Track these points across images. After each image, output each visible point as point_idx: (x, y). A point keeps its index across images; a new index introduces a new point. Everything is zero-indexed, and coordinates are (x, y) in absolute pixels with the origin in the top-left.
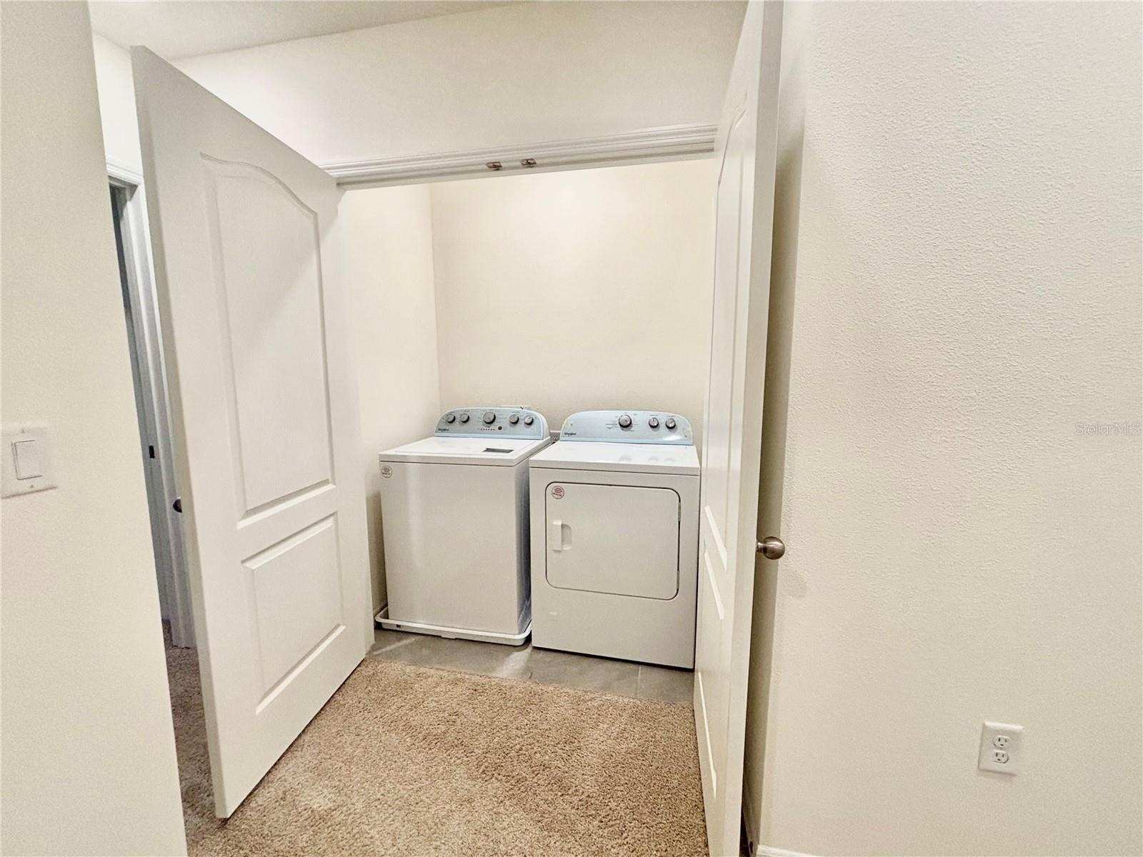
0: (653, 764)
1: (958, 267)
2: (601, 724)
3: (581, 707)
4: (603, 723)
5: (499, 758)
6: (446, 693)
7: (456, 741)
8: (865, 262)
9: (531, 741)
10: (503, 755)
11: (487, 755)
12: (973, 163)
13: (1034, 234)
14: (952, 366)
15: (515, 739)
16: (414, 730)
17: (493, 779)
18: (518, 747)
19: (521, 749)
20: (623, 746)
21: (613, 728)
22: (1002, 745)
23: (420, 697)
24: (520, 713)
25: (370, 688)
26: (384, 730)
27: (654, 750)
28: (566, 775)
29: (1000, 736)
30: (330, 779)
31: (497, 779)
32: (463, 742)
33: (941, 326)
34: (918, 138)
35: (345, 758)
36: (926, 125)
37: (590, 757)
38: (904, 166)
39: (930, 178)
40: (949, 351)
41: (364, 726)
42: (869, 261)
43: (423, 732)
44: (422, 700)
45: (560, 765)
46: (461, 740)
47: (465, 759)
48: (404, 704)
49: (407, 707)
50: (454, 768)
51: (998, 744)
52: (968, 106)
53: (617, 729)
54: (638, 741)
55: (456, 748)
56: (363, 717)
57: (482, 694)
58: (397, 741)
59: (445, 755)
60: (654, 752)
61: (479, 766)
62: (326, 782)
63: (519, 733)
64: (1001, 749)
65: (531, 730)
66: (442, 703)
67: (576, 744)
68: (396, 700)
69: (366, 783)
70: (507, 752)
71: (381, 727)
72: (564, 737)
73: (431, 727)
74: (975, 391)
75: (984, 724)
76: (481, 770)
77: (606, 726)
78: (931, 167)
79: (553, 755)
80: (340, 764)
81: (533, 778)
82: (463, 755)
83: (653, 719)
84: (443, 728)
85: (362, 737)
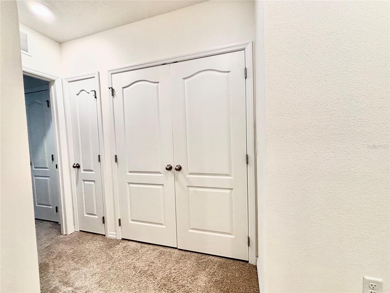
0: (225, 287)
1: (331, 81)
2: (207, 269)
3: (200, 261)
4: (208, 268)
5: (166, 282)
6: (150, 254)
7: (151, 274)
8: (292, 82)
9: (178, 275)
10: (167, 280)
11: (162, 280)
12: (333, 40)
13: (362, 65)
14: (332, 121)
15: (173, 274)
16: (136, 268)
17: (163, 290)
18: (174, 277)
19: (175, 278)
20: (214, 279)
21: (211, 271)
22: (373, 288)
23: (141, 255)
24: (176, 263)
25: (123, 252)
26: (125, 268)
27: (227, 281)
28: (191, 290)
29: (371, 284)
30: (103, 287)
31: (164, 290)
32: (153, 274)
33: (326, 105)
34: (309, 33)
35: (110, 279)
36: (312, 28)
37: (201, 283)
38: (304, 44)
39: (315, 48)
40: (331, 115)
41: (119, 267)
42: (293, 82)
43: (140, 270)
44: (141, 257)
45: (188, 286)
46: (153, 273)
47: (153, 281)
48: (134, 258)
49: (135, 259)
50: (149, 285)
51: (372, 287)
52: (329, 19)
53: (213, 271)
54: (220, 277)
55: (151, 277)
56: (119, 263)
57: (163, 255)
58: (130, 273)
59: (146, 279)
60: (226, 282)
61: (158, 284)
62: (102, 288)
63: (175, 271)
64: (373, 289)
65: (179, 270)
66: (148, 258)
67: (196, 277)
68: (132, 256)
69: (115, 290)
70: (169, 279)
71: (125, 267)
72: (192, 273)
73: (143, 268)
74: (344, 130)
75: (364, 277)
76: (158, 287)
77: (208, 270)
78: (316, 43)
79: (187, 281)
80: (108, 282)
81: (178, 291)
82: (152, 280)
83: (227, 268)
84: (147, 268)
85: (117, 271)
